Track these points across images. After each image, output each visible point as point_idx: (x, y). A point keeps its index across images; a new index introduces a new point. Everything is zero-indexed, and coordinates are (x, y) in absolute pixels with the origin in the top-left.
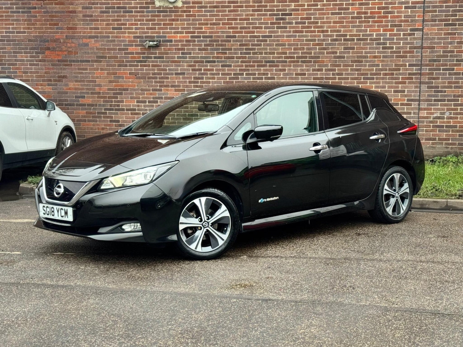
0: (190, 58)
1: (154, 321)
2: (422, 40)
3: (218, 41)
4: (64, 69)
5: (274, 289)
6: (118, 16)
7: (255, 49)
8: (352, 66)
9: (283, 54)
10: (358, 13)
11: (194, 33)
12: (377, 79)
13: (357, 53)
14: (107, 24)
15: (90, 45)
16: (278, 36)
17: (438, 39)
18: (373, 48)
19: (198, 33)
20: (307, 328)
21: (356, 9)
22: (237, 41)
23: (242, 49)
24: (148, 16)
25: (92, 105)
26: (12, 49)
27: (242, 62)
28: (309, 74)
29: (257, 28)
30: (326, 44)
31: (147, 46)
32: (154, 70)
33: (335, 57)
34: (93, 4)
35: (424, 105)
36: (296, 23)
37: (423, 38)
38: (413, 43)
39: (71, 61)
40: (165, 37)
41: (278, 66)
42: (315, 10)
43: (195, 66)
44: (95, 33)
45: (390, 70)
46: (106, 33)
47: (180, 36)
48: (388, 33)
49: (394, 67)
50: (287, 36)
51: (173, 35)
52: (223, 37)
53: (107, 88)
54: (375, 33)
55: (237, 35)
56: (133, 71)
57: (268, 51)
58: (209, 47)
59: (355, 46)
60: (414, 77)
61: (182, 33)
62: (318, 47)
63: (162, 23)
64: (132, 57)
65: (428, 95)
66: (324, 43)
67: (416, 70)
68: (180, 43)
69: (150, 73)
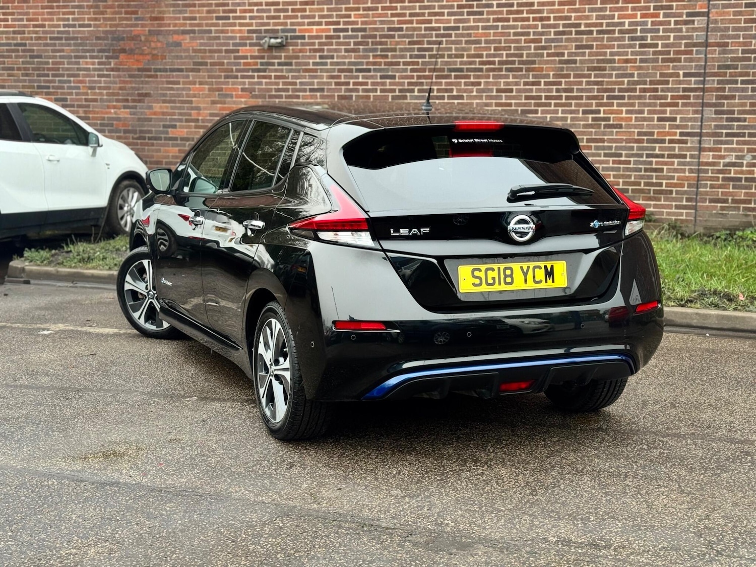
0: (332, 64)
2: (707, 31)
3: (375, 37)
4: (147, 83)
7: (432, 49)
8: (589, 76)
9: (478, 58)
11: (338, 23)
12: (630, 97)
13: (597, 54)
14: (208, 12)
15: (183, 45)
16: (469, 28)
17: (735, 29)
18: (624, 46)
19: (345, 23)
22: (404, 36)
23: (413, 50)
25: (187, 139)
26: (72, 51)
27: (412, 70)
28: (518, 91)
29: (436, 14)
30: (547, 41)
31: (266, 46)
32: (277, 84)
33: (561, 62)
35: (708, 142)
36: (499, 5)
37: (708, 28)
38: (690, 37)
39: (156, 70)
40: (294, 31)
41: (468, 77)
43: (339, 77)
44: (191, 25)
45: (651, 83)
46: (207, 25)
47: (317, 29)
48: (650, 20)
49: (658, 78)
50: (484, 28)
51: (306, 27)
52: (383, 29)
53: (209, 112)
54: (627, 21)
55: (404, 26)
56: (247, 86)
57: (454, 52)
58: (361, 47)
59: (595, 44)
60: (692, 94)
61: (320, 24)
62: (533, 45)
63: (290, 7)
64: (245, 64)
65: (715, 125)
66: (543, 38)
67: (696, 82)
68: (317, 41)
69: (271, 89)
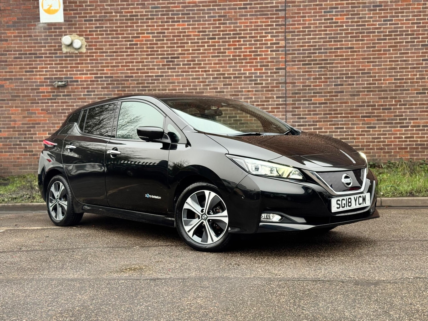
0: (94, 95)
1: (34, 304)
2: (286, 77)
3: (118, 80)
5: (163, 270)
6: (30, 61)
7: (149, 87)
10: (233, 56)
11: (97, 74)
13: (234, 88)
14: (20, 68)
15: (5, 86)
16: (168, 76)
17: (298, 76)
18: (247, 84)
19: (101, 74)
20: (193, 300)
21: (232, 52)
22: (134, 80)
23: (139, 87)
24: (57, 61)
25: (8, 138)
29: (151, 69)
30: (209, 82)
31: (56, 86)
32: (63, 106)
33: (216, 92)
34: (8, 51)
36: (183, 65)
37: (286, 75)
38: (278, 80)
40: (72, 78)
42: (198, 53)
44: (10, 75)
45: (261, 101)
46: (19, 75)
47: (85, 77)
48: (258, 72)
49: (264, 99)
50: (176, 76)
51: (79, 76)
52: (122, 77)
53: (21, 122)
54: (247, 72)
55: (134, 75)
56: (44, 108)
57: (161, 88)
58: (110, 86)
59: (233, 83)
60: (281, 107)
61: (87, 74)
62: (202, 84)
63: (69, 66)
64: (43, 96)
65: (293, 121)
66: (207, 80)
67: (282, 101)
68: (85, 83)
69: (59, 109)
